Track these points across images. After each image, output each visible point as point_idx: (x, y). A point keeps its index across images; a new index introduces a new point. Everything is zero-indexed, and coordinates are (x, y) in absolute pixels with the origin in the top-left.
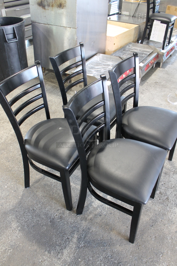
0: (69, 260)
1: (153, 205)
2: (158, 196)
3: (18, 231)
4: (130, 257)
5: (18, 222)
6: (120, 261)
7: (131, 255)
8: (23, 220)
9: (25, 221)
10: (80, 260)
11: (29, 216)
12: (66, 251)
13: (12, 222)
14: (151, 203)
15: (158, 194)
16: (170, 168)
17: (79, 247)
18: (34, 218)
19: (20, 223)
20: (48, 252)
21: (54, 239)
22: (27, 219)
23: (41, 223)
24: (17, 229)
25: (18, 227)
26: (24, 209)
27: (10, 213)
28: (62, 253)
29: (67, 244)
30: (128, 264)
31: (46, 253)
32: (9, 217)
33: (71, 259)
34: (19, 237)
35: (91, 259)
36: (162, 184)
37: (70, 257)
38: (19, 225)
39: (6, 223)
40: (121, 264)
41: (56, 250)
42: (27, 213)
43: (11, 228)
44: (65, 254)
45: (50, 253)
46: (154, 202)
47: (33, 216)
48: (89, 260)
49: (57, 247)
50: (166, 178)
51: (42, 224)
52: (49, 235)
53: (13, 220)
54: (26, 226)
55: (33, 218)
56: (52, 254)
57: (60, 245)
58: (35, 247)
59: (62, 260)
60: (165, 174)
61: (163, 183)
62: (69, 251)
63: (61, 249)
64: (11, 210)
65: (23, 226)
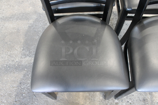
0: (23, 63)
1: (99, 101)
2: (111, 103)
3: (28, 26)
4: (42, 102)
5: (34, 22)
6: (36, 96)
7: (44, 101)
8: (36, 23)
10: (26, 69)
11: (41, 24)
12: (28, 59)
13: (32, 19)
14: (100, 99)
15: (114, 101)
16: (154, 102)
18: (41, 28)
19: (34, 23)
20: (23, 49)
22: (38, 25)
25: (31, 24)
27: (37, 14)
28: (26, 57)
29: (33, 56)
30: (36, 102)
31: (22, 48)
32: (34, 15)
33: (24, 64)
34: (25, 29)
35: (30, 76)
36: (128, 101)
37: (25, 63)
39: (30, 17)
40: (35, 97)
41: (26, 52)
42: (42, 22)
43: (28, 21)
44: (26, 59)
45: (23, 51)
46: (103, 101)
48: (28, 75)
49: (28, 52)
50: (139, 103)
51: (39, 35)
53: (34, 19)
56: (23, 52)
57: (30, 53)
58: (23, 41)
59: (22, 59)
60: (144, 100)
61: (130, 102)
62: (29, 60)
63: (28, 55)
64: (39, 13)
65: (33, 26)
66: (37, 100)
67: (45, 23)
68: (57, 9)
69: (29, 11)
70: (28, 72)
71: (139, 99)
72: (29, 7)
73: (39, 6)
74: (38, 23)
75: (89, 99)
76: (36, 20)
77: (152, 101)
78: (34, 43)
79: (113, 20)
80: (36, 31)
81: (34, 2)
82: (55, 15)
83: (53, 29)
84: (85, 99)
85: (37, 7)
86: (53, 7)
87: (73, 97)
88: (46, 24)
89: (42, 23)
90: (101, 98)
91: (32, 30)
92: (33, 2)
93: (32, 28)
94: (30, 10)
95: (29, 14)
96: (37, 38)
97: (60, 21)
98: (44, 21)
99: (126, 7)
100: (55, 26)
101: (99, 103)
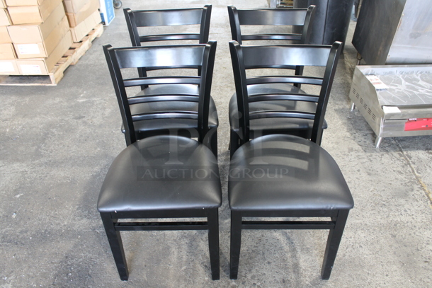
0: (76, 228)
1: (203, 284)
3: (91, 174)
6: (92, 276)
7: (106, 283)
10: (79, 237)
12: (85, 221)
13: (99, 165)
17: (94, 229)
25: (96, 172)
27: (108, 158)
28: (82, 219)
31: (77, 207)
32: (103, 160)
33: (78, 229)
34: (85, 179)
37: (79, 227)
38: (99, 171)
39: (96, 162)
40: (89, 277)
41: (83, 212)
43: (93, 168)
44: (81, 222)
46: (209, 283)
48: (82, 245)
53: (102, 165)
56: (77, 211)
57: (89, 213)
58: (79, 196)
59: (74, 222)
60: (284, 281)
62: (86, 223)
63: (86, 216)
65: (99, 175)
66: (93, 282)
69: (95, 154)
70: (82, 241)
71: (275, 280)
72: (96, 148)
75: (185, 280)
77: (298, 283)
84: (178, 280)
87: (157, 277)
90: (206, 278)
92: (103, 141)
93: (98, 177)
94: (97, 153)
95: (94, 157)
101: (202, 286)
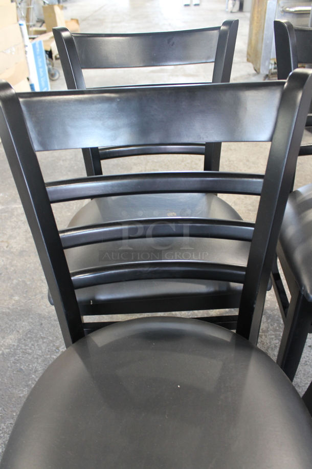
5: (19, 340)
8: (26, 345)
9: (26, 350)
11: (40, 349)
13: (14, 332)
18: (40, 361)
19: (18, 346)
21: (3, 425)
22: (30, 351)
23: (33, 378)
24: (2, 349)
25: (9, 347)
26: (50, 332)
27: (32, 318)
32: (23, 321)
38: (14, 345)
39: (11, 325)
42: (44, 342)
43: (3, 338)
47: (41, 356)
51: (30, 382)
52: (10, 409)
53: (21, 331)
54: (15, 359)
55: (37, 358)
64: (39, 315)
65: (15, 354)
67: (54, 345)
68: (94, 300)
69: (9, 308)
72: (12, 296)
73: (41, 292)
74: (33, 345)
76: (27, 334)
78: (12, 411)
79: (266, 336)
80: (21, 369)
81: (28, 283)
82: (87, 319)
83: (76, 364)
85: (35, 295)
86: (81, 295)
88: (58, 348)
89: (44, 347)
91: (11, 367)
92: (24, 282)
93: (12, 359)
94: (13, 305)
95: (8, 315)
96: (21, 395)
97: (99, 339)
98: (51, 338)
99: (306, 292)
100: (84, 355)
